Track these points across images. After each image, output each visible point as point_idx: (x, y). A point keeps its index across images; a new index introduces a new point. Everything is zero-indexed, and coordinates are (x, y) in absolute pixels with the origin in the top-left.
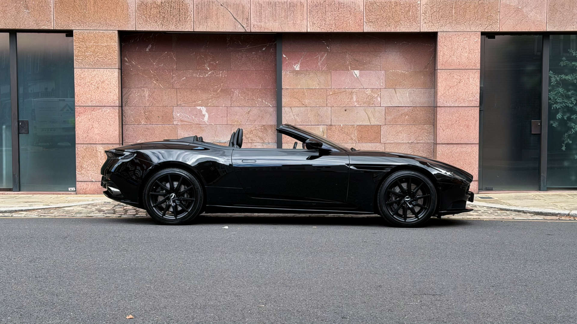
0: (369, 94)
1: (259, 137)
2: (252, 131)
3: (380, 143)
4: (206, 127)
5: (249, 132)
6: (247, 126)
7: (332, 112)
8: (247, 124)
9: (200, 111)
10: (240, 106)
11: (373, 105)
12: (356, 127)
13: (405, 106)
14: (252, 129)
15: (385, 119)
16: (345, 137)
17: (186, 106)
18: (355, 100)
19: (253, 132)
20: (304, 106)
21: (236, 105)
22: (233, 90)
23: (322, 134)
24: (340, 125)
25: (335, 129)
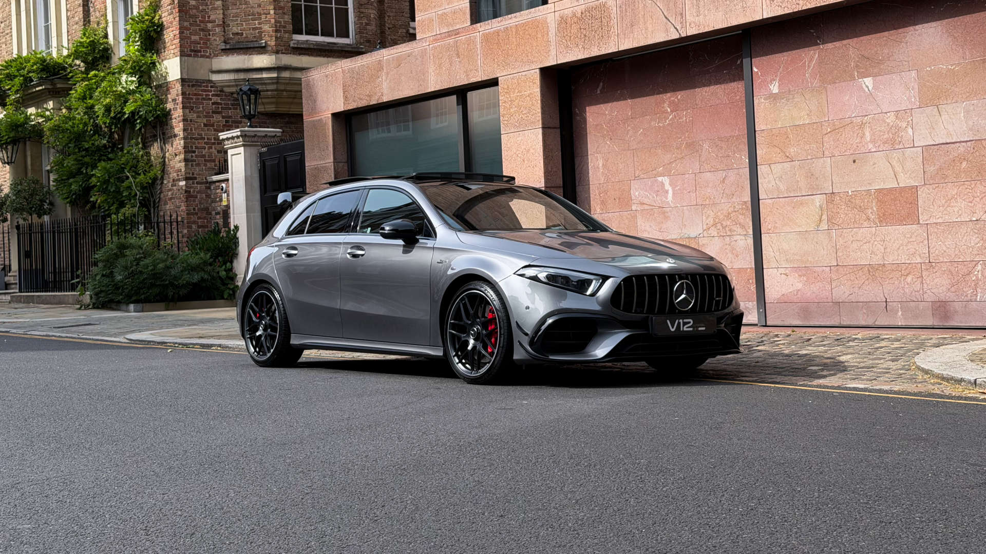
0: (892, 124)
1: (741, 223)
3: (919, 223)
4: (670, 211)
5: (726, 216)
6: (724, 204)
7: (833, 167)
8: (722, 201)
9: (663, 184)
10: (712, 170)
11: (901, 146)
12: (875, 193)
13: (959, 140)
14: (730, 210)
15: (924, 172)
16: (857, 217)
17: (646, 177)
19: (732, 215)
20: (789, 160)
21: (707, 168)
22: (701, 142)
23: (820, 212)
24: (848, 192)
25: (840, 200)
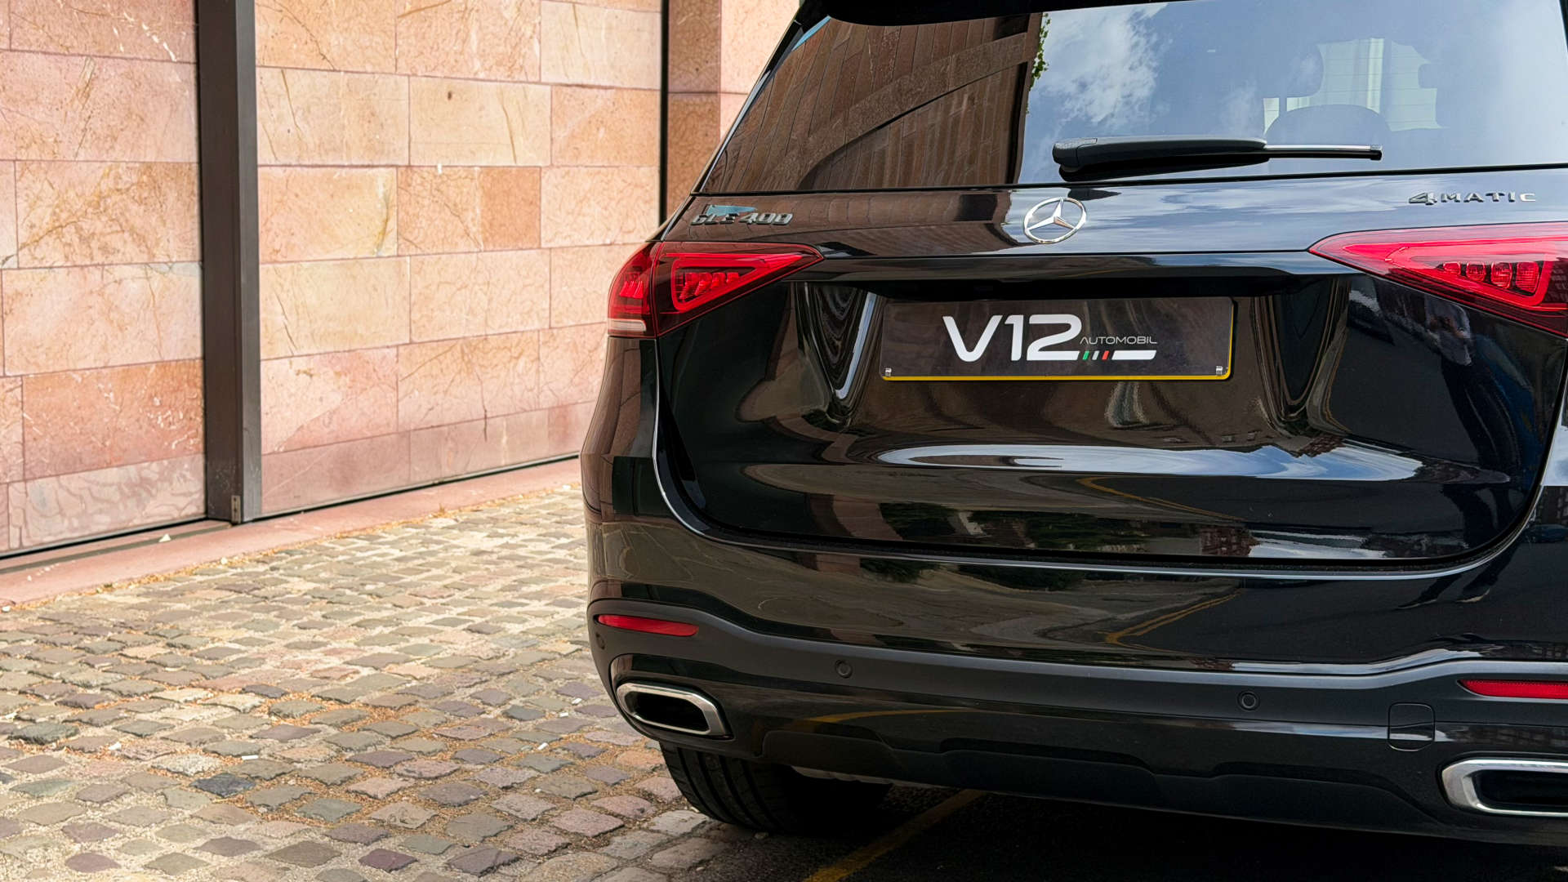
0: (511, 23)
1: (132, 231)
2: (101, 197)
3: (539, 248)
5: (90, 204)
6: (84, 166)
7: (412, 101)
8: (81, 158)
10: (52, 49)
11: (523, 78)
12: (479, 176)
13: (597, 83)
14: (103, 187)
15: (552, 139)
16: (449, 227)
18: (474, 48)
19: (109, 200)
20: (325, 65)
21: (32, 39)
23: (385, 211)
24: (436, 167)
25: (422, 184)
